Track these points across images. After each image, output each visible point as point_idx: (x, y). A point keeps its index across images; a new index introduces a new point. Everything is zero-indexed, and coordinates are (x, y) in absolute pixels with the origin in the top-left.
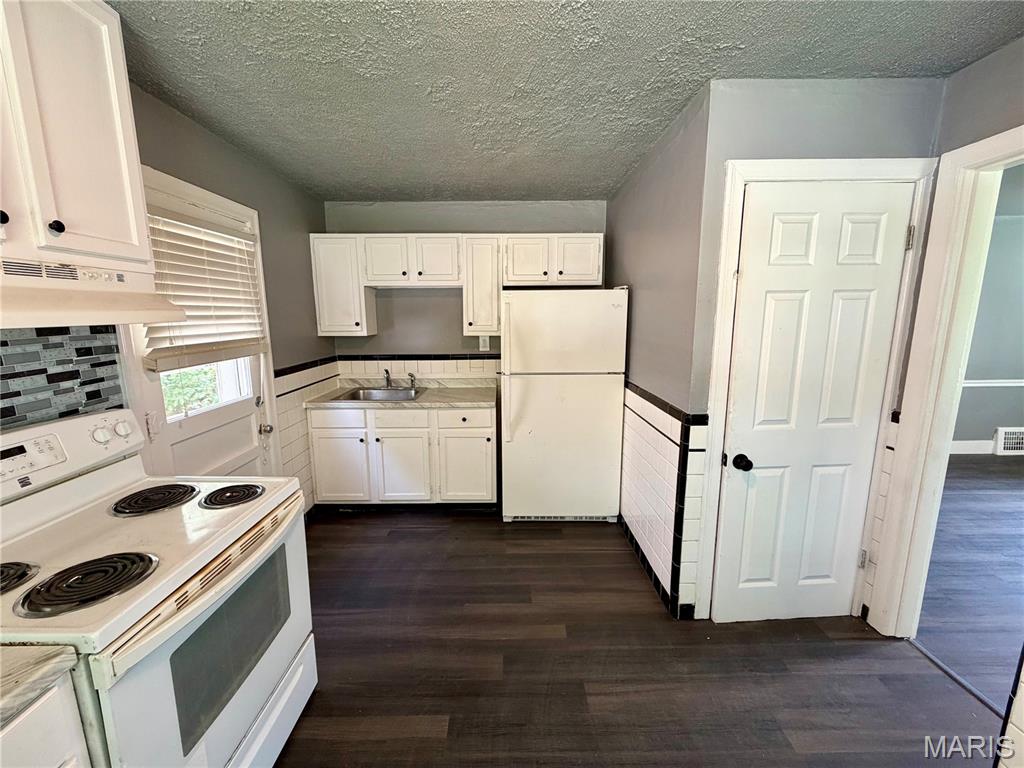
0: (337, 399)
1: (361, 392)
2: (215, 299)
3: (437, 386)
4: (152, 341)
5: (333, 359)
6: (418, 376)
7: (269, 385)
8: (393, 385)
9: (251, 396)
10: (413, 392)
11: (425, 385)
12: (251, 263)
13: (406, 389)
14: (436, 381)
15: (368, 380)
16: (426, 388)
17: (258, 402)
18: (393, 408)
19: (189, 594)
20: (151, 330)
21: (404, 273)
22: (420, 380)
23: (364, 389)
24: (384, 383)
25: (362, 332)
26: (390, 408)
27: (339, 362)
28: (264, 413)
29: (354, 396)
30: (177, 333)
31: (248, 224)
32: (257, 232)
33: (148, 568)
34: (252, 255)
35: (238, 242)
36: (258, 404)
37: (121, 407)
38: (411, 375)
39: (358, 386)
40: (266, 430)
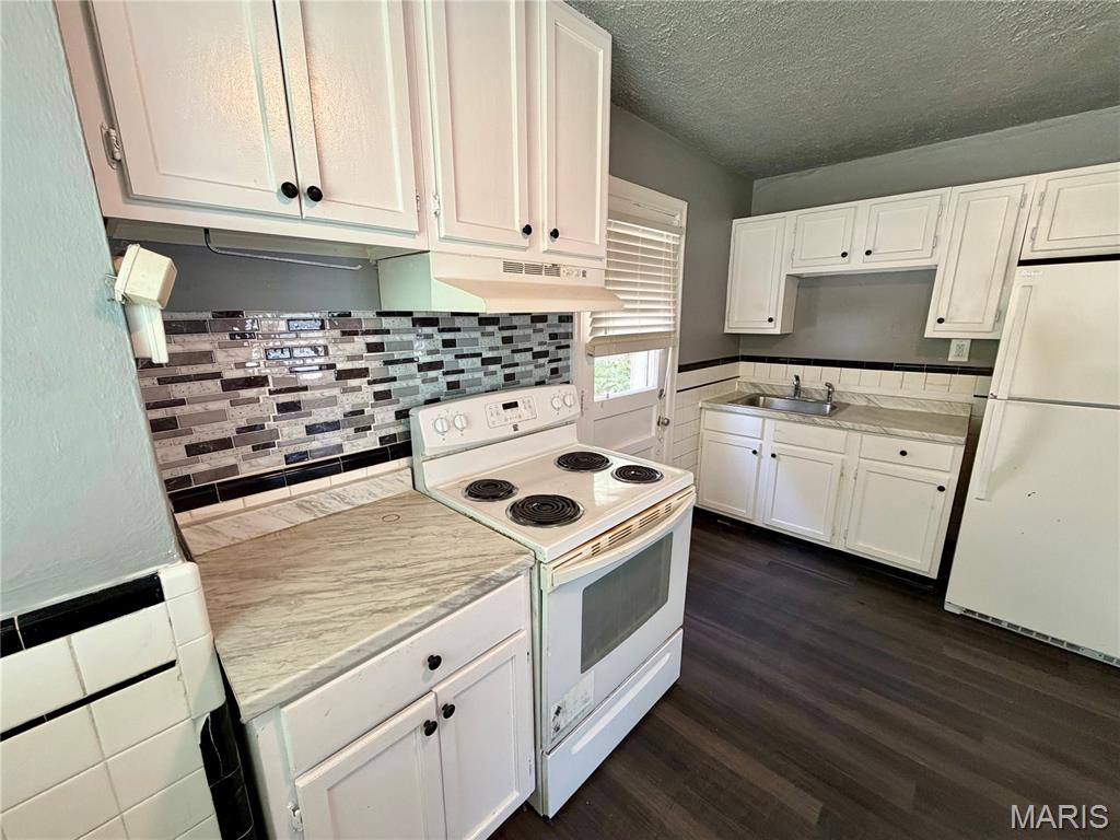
0: (733, 402)
1: (762, 398)
2: (641, 293)
3: (865, 404)
4: (594, 330)
5: (735, 359)
6: (838, 388)
7: (673, 379)
8: (802, 395)
9: (656, 387)
10: (828, 407)
11: (845, 400)
12: (675, 256)
13: (818, 402)
14: (865, 396)
15: (771, 386)
16: (849, 405)
17: (661, 394)
18: (800, 422)
19: (602, 546)
20: (595, 320)
21: (844, 255)
22: (841, 393)
23: (765, 395)
24: (791, 391)
25: (775, 329)
26: (795, 422)
27: (742, 363)
28: (664, 406)
29: (752, 401)
30: (611, 324)
31: (678, 217)
32: (684, 224)
33: (576, 514)
34: (676, 248)
35: (668, 236)
36: (660, 396)
37: (568, 383)
38: (830, 386)
39: (758, 392)
40: (663, 423)
